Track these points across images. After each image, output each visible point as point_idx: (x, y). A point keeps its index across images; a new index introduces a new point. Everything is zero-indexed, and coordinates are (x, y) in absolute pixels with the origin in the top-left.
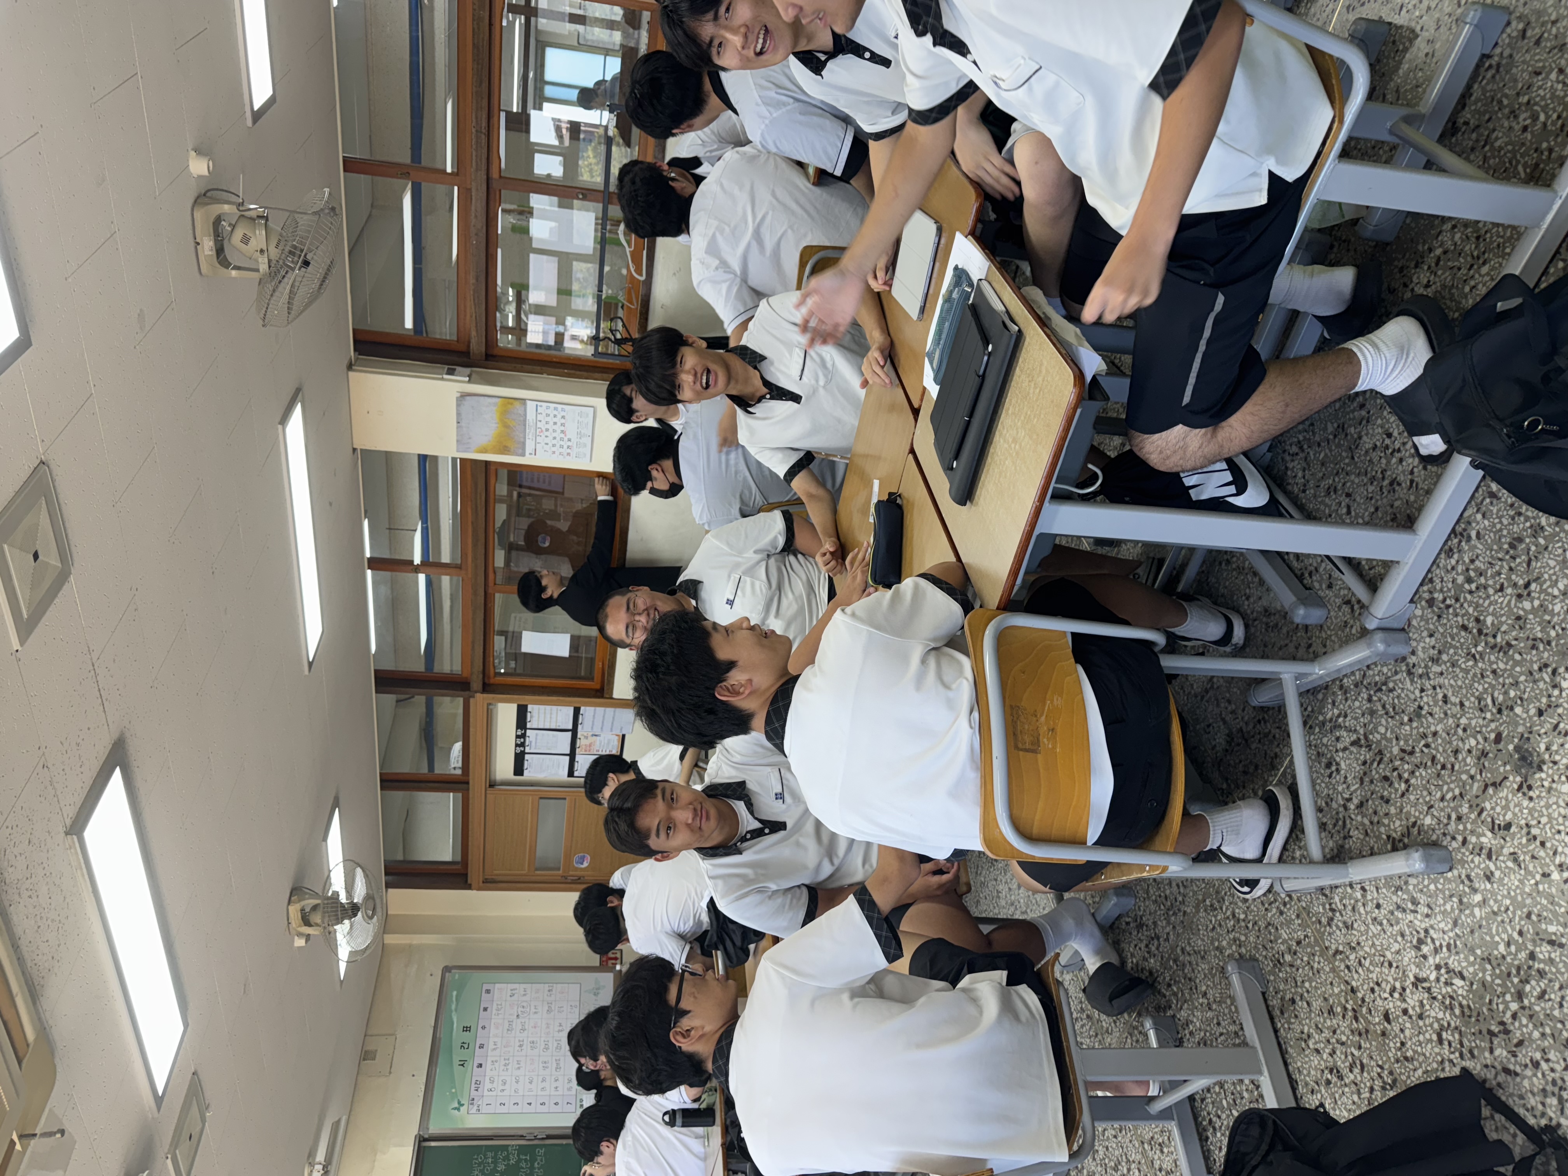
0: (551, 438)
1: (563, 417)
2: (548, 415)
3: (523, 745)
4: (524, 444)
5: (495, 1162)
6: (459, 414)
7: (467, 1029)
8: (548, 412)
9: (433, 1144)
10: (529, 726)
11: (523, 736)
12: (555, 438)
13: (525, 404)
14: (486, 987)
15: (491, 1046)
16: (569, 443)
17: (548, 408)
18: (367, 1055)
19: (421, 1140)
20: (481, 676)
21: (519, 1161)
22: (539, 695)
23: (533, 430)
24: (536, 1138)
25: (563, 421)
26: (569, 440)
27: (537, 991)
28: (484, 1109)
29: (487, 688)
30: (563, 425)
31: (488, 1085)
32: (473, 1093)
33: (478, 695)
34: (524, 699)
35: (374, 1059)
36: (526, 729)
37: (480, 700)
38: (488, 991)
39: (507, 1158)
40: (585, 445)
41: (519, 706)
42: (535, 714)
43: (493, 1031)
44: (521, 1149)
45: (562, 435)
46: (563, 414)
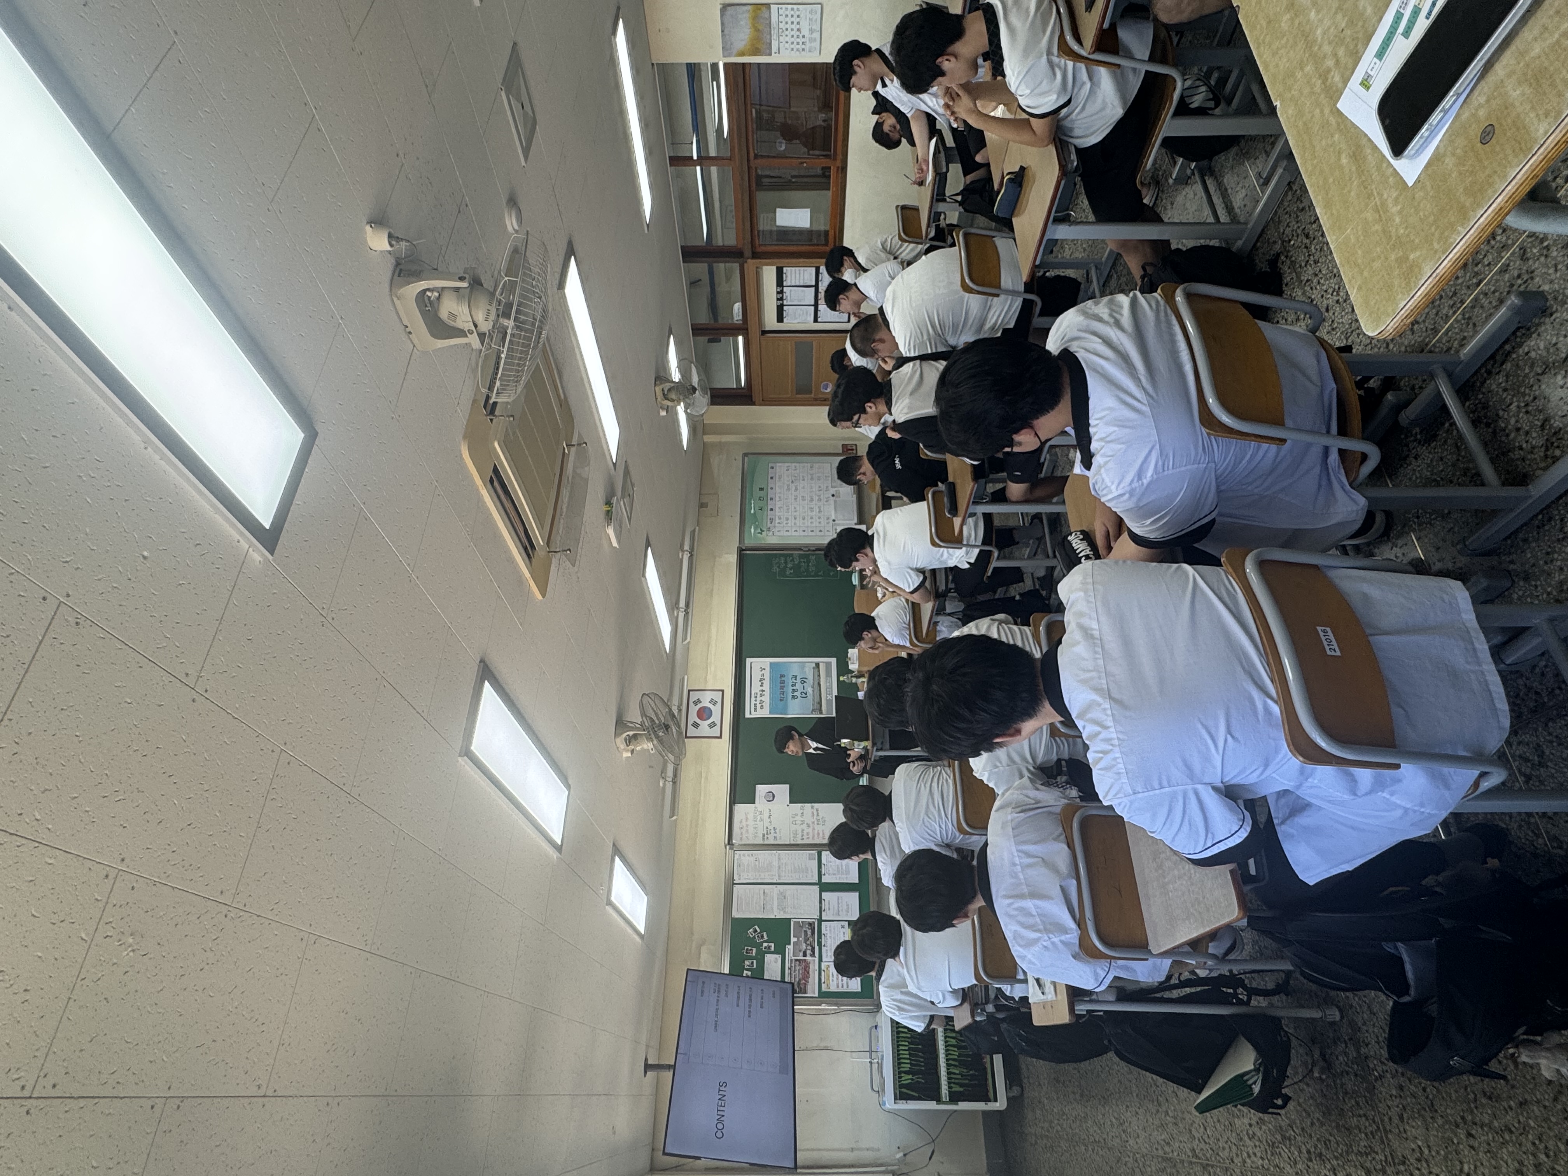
0: (790, 36)
1: (798, 16)
2: (787, 16)
3: (781, 299)
4: (770, 44)
5: (786, 563)
6: (722, 24)
7: (761, 489)
8: (787, 13)
9: (748, 552)
10: (785, 284)
11: (782, 292)
12: (793, 36)
13: (769, 8)
14: (770, 465)
15: (777, 499)
16: (803, 40)
17: (787, 9)
18: (703, 505)
19: (741, 552)
20: (750, 246)
21: (800, 562)
22: (791, 258)
23: (776, 31)
24: (809, 550)
25: (798, 20)
26: (804, 36)
27: (804, 467)
28: (777, 533)
29: (755, 255)
30: (798, 23)
31: (777, 521)
32: (769, 525)
33: (749, 261)
34: (781, 262)
35: (707, 507)
36: (783, 286)
37: (751, 264)
38: (772, 468)
39: (792, 560)
40: (815, 40)
41: (777, 268)
42: (789, 274)
43: (778, 490)
44: (801, 556)
45: (798, 33)
46: (798, 13)
